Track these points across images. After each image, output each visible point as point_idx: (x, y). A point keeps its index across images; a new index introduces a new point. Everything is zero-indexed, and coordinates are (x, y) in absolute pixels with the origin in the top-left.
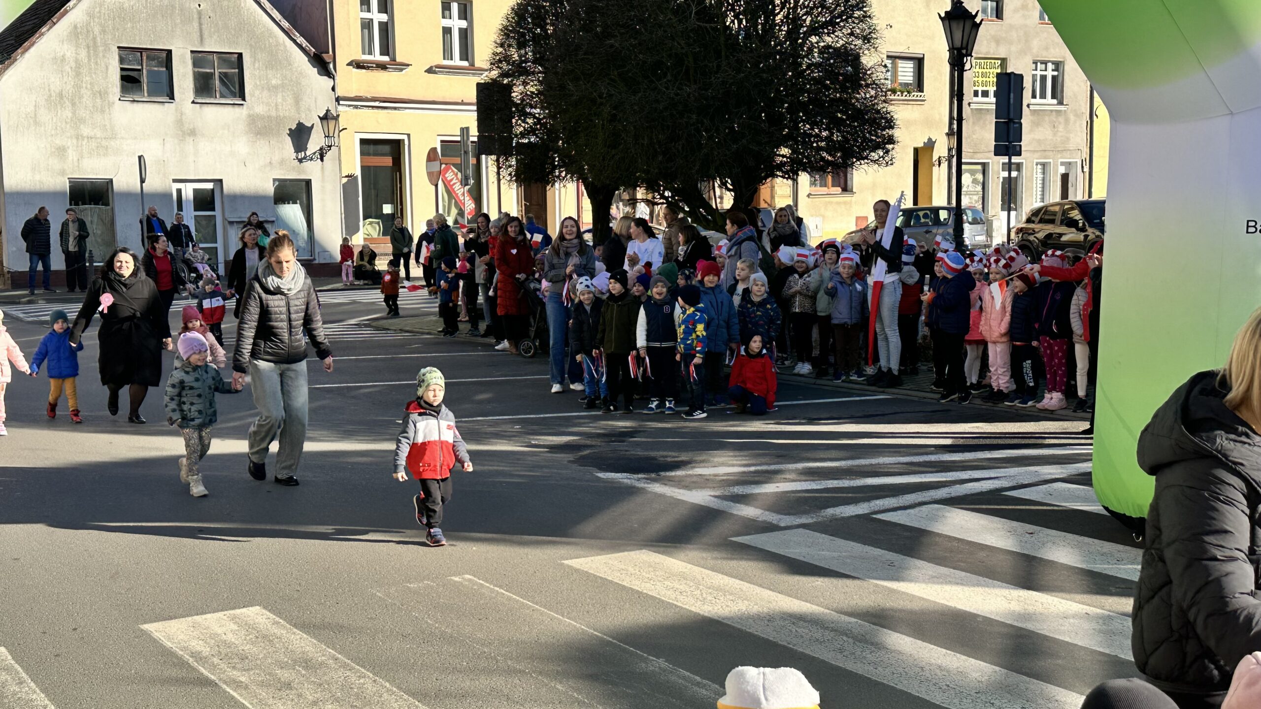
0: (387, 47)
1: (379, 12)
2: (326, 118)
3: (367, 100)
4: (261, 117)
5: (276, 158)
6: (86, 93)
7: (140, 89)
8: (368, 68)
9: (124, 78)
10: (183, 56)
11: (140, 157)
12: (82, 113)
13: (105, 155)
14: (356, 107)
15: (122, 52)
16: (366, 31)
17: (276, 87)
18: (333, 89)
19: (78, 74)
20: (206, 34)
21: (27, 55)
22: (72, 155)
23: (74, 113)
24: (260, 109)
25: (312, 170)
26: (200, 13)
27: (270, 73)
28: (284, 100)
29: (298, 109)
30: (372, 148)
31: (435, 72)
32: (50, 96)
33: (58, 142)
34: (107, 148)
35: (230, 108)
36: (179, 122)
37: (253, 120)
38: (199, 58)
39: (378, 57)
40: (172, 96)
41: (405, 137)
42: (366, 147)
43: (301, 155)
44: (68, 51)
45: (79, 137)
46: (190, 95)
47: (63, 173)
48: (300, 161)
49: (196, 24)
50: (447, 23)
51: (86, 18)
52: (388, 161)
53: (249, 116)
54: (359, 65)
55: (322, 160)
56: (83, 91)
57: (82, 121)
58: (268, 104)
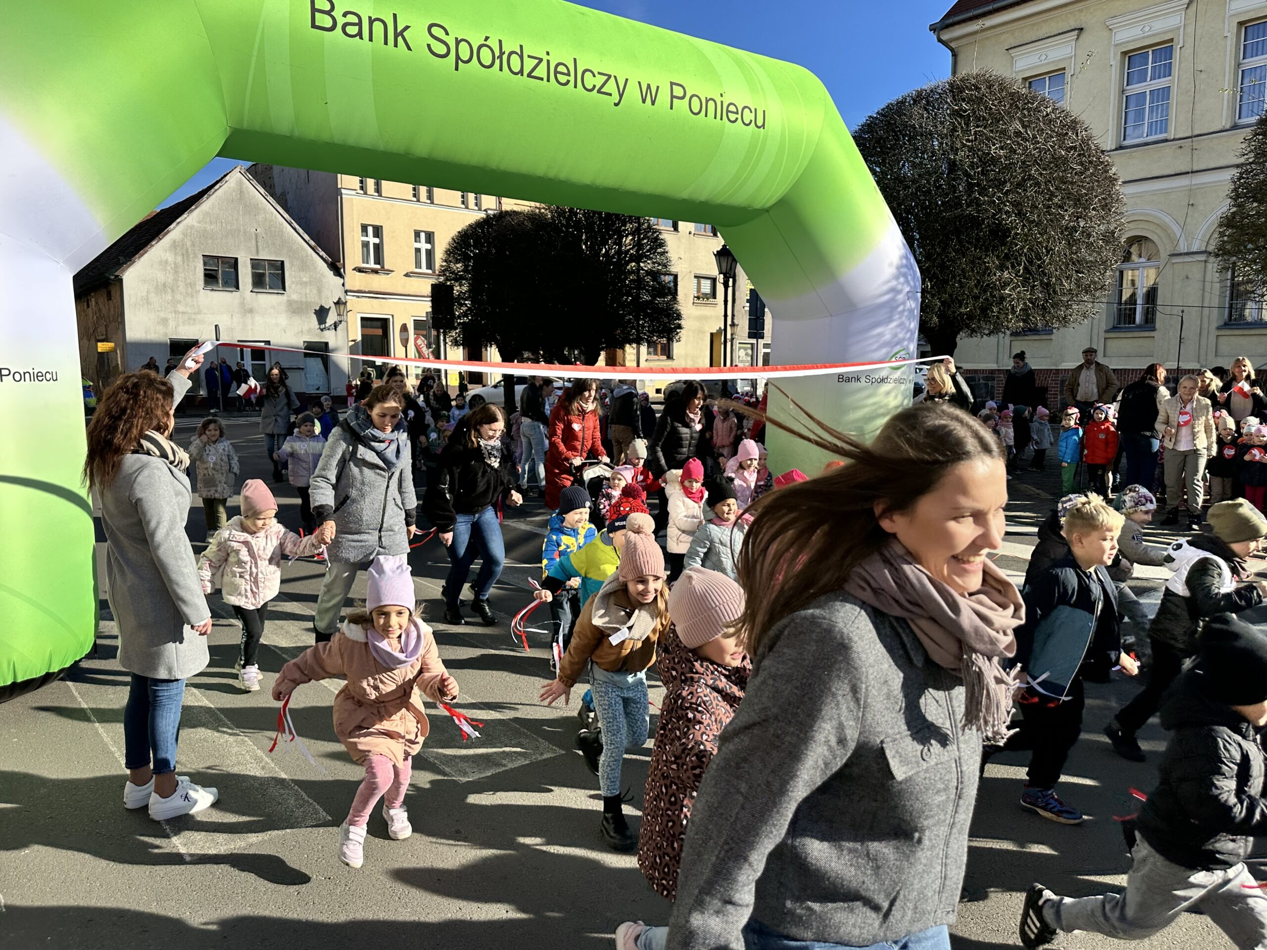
0: (379, 259)
1: (374, 236)
2: (338, 303)
3: (365, 292)
4: (296, 302)
5: (306, 327)
6: (181, 284)
7: (217, 282)
8: (366, 272)
9: (206, 275)
10: (245, 262)
11: (216, 326)
12: (178, 297)
13: (194, 324)
14: (358, 297)
15: (205, 259)
16: (365, 249)
17: (306, 283)
18: (343, 285)
19: (176, 272)
20: (260, 248)
21: (142, 259)
22: (172, 324)
23: (173, 297)
24: (295, 297)
25: (330, 337)
26: (256, 235)
27: (302, 274)
28: (311, 291)
29: (320, 298)
30: (369, 323)
31: (410, 276)
32: (157, 286)
33: (162, 315)
34: (194, 320)
35: (275, 296)
36: (242, 304)
37: (290, 303)
38: (256, 263)
39: (372, 265)
40: (238, 288)
41: (390, 317)
42: (365, 322)
43: (323, 326)
44: (170, 257)
45: (176, 312)
46: (250, 287)
47: (166, 334)
48: (322, 330)
49: (254, 242)
50: (417, 245)
51: (181, 236)
52: (379, 332)
53: (288, 301)
54: (360, 270)
55: (336, 330)
56: (179, 283)
57: (179, 302)
58: (300, 293)
